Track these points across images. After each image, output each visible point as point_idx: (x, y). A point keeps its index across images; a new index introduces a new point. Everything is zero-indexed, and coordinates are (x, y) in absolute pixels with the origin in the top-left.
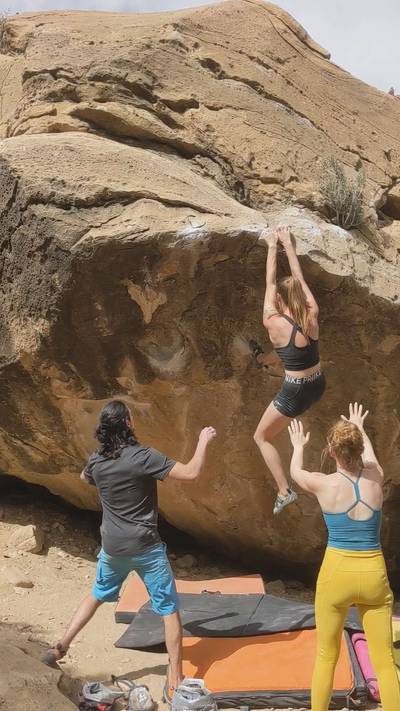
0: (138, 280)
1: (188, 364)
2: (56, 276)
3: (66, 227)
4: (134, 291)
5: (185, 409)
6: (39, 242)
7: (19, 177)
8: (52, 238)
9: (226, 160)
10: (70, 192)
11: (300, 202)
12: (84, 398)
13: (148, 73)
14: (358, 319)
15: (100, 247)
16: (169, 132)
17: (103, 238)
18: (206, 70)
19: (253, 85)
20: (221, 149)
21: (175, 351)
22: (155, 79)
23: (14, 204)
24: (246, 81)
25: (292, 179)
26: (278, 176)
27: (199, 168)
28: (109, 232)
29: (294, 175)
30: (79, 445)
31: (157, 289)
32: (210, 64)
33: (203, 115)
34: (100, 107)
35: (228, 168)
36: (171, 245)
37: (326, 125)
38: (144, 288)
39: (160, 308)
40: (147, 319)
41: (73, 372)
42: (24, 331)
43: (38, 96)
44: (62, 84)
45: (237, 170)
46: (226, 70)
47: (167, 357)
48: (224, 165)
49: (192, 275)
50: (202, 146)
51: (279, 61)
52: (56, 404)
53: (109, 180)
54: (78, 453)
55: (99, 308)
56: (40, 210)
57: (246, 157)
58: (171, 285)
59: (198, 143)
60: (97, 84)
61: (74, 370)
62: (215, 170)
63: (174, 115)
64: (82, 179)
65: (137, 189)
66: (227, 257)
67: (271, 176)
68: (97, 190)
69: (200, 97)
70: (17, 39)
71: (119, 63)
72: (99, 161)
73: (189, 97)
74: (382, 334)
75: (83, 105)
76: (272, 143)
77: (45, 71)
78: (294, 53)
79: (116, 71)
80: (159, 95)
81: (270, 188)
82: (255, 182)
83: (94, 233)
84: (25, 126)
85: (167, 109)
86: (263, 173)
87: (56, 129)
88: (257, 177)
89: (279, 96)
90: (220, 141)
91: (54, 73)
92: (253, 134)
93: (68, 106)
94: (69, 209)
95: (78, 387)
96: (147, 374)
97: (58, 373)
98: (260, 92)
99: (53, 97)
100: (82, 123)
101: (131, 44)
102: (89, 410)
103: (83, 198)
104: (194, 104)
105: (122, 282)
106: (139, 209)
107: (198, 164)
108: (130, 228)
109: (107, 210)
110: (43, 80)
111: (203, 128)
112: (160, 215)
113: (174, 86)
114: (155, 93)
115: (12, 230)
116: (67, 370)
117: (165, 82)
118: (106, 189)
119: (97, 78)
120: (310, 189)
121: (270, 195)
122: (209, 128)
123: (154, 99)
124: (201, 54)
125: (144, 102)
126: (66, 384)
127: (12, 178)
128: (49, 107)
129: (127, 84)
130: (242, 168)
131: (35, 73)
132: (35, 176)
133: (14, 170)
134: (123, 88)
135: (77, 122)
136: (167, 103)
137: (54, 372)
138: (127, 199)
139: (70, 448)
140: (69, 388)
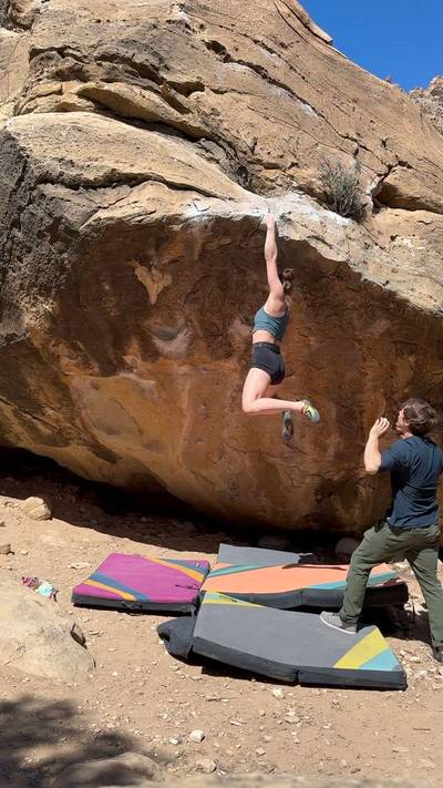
0: (145, 261)
1: (190, 345)
2: (65, 255)
3: (74, 208)
4: (141, 272)
5: (187, 387)
6: (48, 221)
7: (28, 157)
8: (61, 218)
9: (230, 144)
10: (78, 172)
11: (300, 188)
12: (91, 375)
13: (155, 54)
14: (352, 303)
15: (108, 227)
16: (174, 114)
17: (111, 219)
18: (211, 53)
19: (257, 69)
20: (225, 133)
21: (179, 331)
22: (161, 59)
23: (23, 184)
24: (250, 65)
25: (293, 165)
26: (280, 162)
27: (203, 152)
28: (117, 213)
29: (295, 161)
30: (86, 420)
31: (163, 270)
32: (215, 47)
33: (208, 98)
34: (107, 87)
35: (232, 153)
36: (177, 228)
37: (327, 112)
38: (150, 270)
39: (165, 290)
40: (153, 299)
41: (80, 350)
42: (34, 309)
43: (45, 74)
44: (70, 62)
45: (241, 155)
46: (230, 53)
47: (170, 337)
48: (228, 149)
49: (196, 258)
50: (208, 130)
51: (282, 45)
52: (64, 380)
53: (117, 162)
54: (85, 428)
55: (107, 288)
56: (49, 189)
57: (249, 142)
58: (176, 267)
59: (203, 126)
60: (104, 63)
61: (82, 347)
62: (220, 154)
63: (180, 98)
64: (90, 159)
65: (143, 171)
66: (229, 241)
67: (273, 161)
68: (105, 171)
69: (205, 80)
70: (22, 15)
71: (126, 43)
72: (107, 142)
73: (195, 80)
74: (373, 318)
75: (90, 85)
76: (275, 129)
77: (52, 49)
78: (298, 38)
79: (123, 51)
80: (165, 76)
81: (271, 174)
82: (258, 167)
83: (102, 214)
84: (32, 104)
85: (173, 91)
86: (266, 158)
87: (64, 108)
88: (259, 162)
89: (282, 81)
90: (225, 125)
91: (62, 51)
92: (257, 119)
93: (77, 86)
94: (77, 190)
95: (86, 364)
96: (150, 353)
97: (66, 352)
98: (264, 77)
99: (61, 76)
100: (90, 103)
101: (138, 24)
102: (96, 387)
103: (91, 178)
104: (199, 87)
105: (129, 263)
106: (146, 191)
107: (203, 148)
108: (137, 210)
109: (115, 191)
110: (50, 58)
111: (208, 111)
112: (166, 197)
113: (179, 68)
114: (162, 74)
115: (21, 209)
116: (74, 347)
117: (171, 64)
118: (113, 170)
119: (104, 57)
120: (309, 175)
121: (272, 181)
122: (214, 112)
123: (161, 81)
124: (207, 36)
125: (151, 83)
126: (74, 362)
127: (21, 157)
128: (56, 86)
129: (134, 65)
130: (245, 153)
131: (43, 51)
132: (44, 155)
133: (22, 149)
134: (130, 69)
135: (84, 103)
136: (174, 85)
137: (62, 350)
138: (134, 180)
139: (77, 422)
140: (77, 365)
